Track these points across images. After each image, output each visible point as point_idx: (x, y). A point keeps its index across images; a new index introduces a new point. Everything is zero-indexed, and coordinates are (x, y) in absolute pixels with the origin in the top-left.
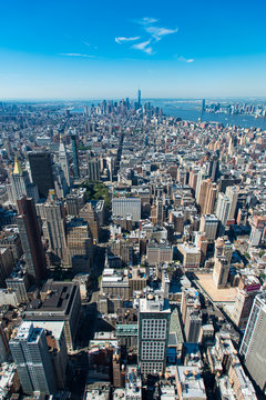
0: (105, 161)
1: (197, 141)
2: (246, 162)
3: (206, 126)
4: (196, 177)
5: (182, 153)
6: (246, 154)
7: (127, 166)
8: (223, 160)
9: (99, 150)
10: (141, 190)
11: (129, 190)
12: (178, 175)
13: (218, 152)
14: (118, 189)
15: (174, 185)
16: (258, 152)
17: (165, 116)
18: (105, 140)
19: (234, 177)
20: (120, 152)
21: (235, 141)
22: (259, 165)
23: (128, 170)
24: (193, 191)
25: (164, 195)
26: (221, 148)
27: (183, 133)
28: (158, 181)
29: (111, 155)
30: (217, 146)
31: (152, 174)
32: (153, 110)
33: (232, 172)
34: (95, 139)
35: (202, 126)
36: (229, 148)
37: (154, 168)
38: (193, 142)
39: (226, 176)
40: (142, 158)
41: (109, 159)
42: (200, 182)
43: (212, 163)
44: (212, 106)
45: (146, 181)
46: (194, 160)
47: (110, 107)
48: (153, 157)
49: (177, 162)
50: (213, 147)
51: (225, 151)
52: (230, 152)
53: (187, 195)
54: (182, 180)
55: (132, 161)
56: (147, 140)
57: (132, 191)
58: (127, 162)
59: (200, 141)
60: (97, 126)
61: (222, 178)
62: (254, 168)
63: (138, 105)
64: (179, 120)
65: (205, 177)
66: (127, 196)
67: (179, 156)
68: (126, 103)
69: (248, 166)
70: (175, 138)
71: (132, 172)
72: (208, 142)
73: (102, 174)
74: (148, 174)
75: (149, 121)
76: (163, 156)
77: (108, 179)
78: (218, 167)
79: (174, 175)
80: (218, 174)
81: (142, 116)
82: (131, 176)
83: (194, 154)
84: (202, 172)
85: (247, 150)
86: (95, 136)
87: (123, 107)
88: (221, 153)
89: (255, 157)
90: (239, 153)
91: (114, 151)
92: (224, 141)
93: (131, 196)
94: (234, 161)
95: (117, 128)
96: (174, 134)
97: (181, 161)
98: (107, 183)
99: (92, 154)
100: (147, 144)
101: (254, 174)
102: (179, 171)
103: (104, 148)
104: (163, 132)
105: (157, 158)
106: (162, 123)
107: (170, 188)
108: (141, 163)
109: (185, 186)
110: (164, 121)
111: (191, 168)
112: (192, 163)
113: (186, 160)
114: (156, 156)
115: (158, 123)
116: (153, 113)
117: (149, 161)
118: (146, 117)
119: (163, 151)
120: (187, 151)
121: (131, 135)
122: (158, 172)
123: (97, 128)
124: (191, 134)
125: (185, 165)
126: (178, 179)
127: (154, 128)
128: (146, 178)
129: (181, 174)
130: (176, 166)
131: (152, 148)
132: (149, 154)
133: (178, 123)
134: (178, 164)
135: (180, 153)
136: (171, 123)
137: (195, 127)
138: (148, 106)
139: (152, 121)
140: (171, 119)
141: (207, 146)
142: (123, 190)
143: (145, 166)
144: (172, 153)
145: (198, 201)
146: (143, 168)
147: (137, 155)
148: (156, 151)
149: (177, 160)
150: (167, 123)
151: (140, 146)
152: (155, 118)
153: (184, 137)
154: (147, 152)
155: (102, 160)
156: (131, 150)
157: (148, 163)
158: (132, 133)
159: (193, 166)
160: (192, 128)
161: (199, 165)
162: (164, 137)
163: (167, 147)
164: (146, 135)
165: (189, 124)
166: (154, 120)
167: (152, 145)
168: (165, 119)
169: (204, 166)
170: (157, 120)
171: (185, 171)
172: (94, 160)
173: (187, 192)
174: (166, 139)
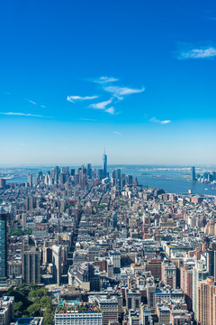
0: (49, 252)
1: (189, 222)
3: (200, 200)
4: (190, 276)
5: (168, 239)
7: (84, 258)
9: (44, 235)
10: (104, 299)
11: (85, 298)
12: (164, 273)
14: (66, 298)
15: (158, 290)
17: (141, 187)
18: (53, 219)
20: (74, 237)
23: (84, 266)
24: (188, 300)
25: (142, 307)
27: (167, 210)
28: (133, 282)
29: (61, 242)
31: (123, 271)
32: (124, 179)
34: (39, 219)
35: (195, 200)
37: (126, 262)
38: (184, 223)
40: (108, 246)
41: (56, 249)
42: (197, 284)
44: (206, 175)
45: (113, 283)
46: (186, 249)
47: (65, 175)
48: (125, 244)
49: (161, 252)
53: (178, 307)
54: (169, 281)
55: (92, 253)
56: (116, 220)
57: (90, 301)
58: (85, 252)
59: (194, 221)
60: (44, 200)
63: (103, 173)
64: (159, 193)
65: (203, 276)
66: (81, 310)
67: (164, 244)
68: (87, 171)
70: (157, 217)
71: (91, 269)
72: (205, 222)
73: (44, 272)
74: (117, 271)
75: (118, 194)
76: (139, 243)
77: (53, 281)
79: (157, 273)
81: (109, 187)
82: (89, 276)
83: (186, 239)
84: (197, 268)
86: (39, 214)
87: (82, 176)
91: (66, 236)
93: (87, 309)
95: (73, 203)
96: (155, 211)
97: (167, 250)
98: (50, 287)
99: (31, 242)
100: (115, 225)
102: (164, 266)
103: (50, 231)
104: (139, 208)
105: (130, 247)
106: (137, 196)
107: (151, 294)
108: (106, 255)
109: (176, 291)
110: (140, 194)
111: (182, 262)
112: (184, 253)
113: (174, 249)
114: (130, 243)
115: (132, 196)
116: (124, 184)
117: (118, 250)
118: (114, 188)
119: (140, 236)
120: (176, 236)
121: (93, 213)
122: (132, 268)
123: (44, 204)
124: (179, 212)
125: (173, 257)
126: (164, 279)
127: (127, 203)
128: (114, 278)
129: (168, 270)
130: (159, 258)
131: (123, 231)
132: (119, 240)
133: (160, 196)
134: (163, 256)
135: (164, 239)
136: (150, 197)
137: (185, 202)
138: (118, 174)
139: (123, 193)
140: (150, 191)
141: (204, 230)
142: (73, 298)
143: (111, 258)
144: (152, 239)
145: (197, 317)
146: (108, 261)
147: (101, 242)
148: (128, 236)
149: (161, 249)
150: (145, 197)
151: (104, 229)
152: (127, 189)
153: (170, 217)
154: (114, 237)
155: (45, 249)
156: (92, 234)
157: (115, 254)
158: (95, 210)
159: (185, 259)
160: (181, 204)
161: (195, 257)
162: (140, 215)
163: (146, 229)
164: (114, 213)
165: (176, 198)
166: (127, 193)
167: (123, 227)
168: (141, 191)
169: (203, 258)
170: (130, 193)
171: (173, 267)
172: (32, 250)
173: (177, 301)
174: (143, 218)
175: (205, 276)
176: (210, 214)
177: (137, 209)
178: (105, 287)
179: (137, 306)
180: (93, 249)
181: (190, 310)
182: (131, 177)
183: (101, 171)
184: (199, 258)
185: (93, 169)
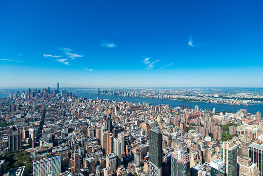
0: (27, 133)
1: (98, 110)
2: (125, 119)
3: (102, 101)
4: (100, 131)
5: (90, 118)
6: (124, 114)
7: (49, 132)
8: (114, 119)
9: (22, 124)
10: (61, 149)
11: (50, 151)
12: (89, 132)
13: (110, 115)
14: (40, 153)
15: (86, 140)
16: (129, 113)
17: (77, 97)
18: (28, 115)
19: (120, 127)
20: (42, 123)
21: (118, 108)
22: (131, 119)
23: (49, 136)
24: (99, 141)
25: (79, 148)
26: (111, 113)
27: (89, 106)
28: (74, 139)
29: (34, 126)
30: (109, 112)
31: (70, 135)
32: (67, 94)
33: (119, 124)
34: (19, 116)
35: (100, 101)
36: (115, 112)
37: (71, 130)
38: (96, 111)
39: (117, 128)
40: (61, 125)
41: (31, 130)
42: (102, 134)
43: (108, 122)
44: (103, 91)
45: (65, 141)
46: (97, 121)
47: (34, 93)
48: (70, 123)
49: (87, 124)
50: (107, 113)
51: (114, 114)
52: (116, 114)
53: (95, 144)
54: (91, 135)
55: (53, 129)
56: (65, 112)
57: (53, 151)
58: (49, 129)
59: (100, 110)
60: (21, 106)
61: (114, 129)
62: (129, 121)
63: (57, 91)
64: (85, 99)
65: (105, 130)
66: (48, 157)
67: (88, 120)
68: (48, 90)
69: (126, 120)
70: (84, 109)
71: (53, 136)
72: (104, 110)
73: (24, 143)
74: (66, 135)
75: (65, 101)
76: (77, 121)
77: (30, 146)
78: (111, 123)
79: (85, 132)
80: (112, 127)
81: (60, 98)
82: (53, 141)
83: (97, 117)
84: (103, 128)
85: (124, 112)
86: (19, 114)
87: (45, 93)
88: (112, 115)
89: (128, 115)
90: (121, 114)
91: (37, 123)
92: (112, 108)
93: (53, 155)
94: (119, 119)
95: (40, 107)
96: (84, 107)
97: (89, 123)
98: (28, 150)
99: (14, 129)
100: (65, 115)
101: (130, 124)
102: (89, 129)
103: (27, 121)
104: (76, 106)
105: (72, 124)
106: (75, 101)
107: (83, 142)
108: (61, 129)
109: (94, 138)
110: (76, 100)
111: (96, 127)
112: (96, 123)
113: (92, 122)
114: (72, 122)
115: (72, 101)
116: (68, 96)
117: (67, 126)
118: (63, 98)
119: (77, 118)
120: (93, 116)
121: (52, 110)
122: (74, 132)
123: (21, 108)
124: (94, 106)
125: (92, 125)
126: (89, 134)
127: (70, 104)
128: (65, 138)
129: (90, 131)
130: (86, 126)
131: (69, 117)
132: (67, 122)
133: (85, 101)
134: (88, 125)
135: (88, 118)
136: (81, 101)
137: (96, 102)
138: (65, 92)
139: (68, 100)
140: (81, 99)
141: (104, 113)
142: (44, 152)
143: (64, 130)
144: (83, 119)
145: (103, 147)
146: (62, 132)
147: (57, 123)
148: (71, 119)
149: (87, 123)
150: (79, 101)
151: (59, 117)
152: (70, 98)
153: (90, 109)
154: (64, 120)
155: (24, 131)
156: (52, 120)
157: (66, 128)
158: (53, 109)
159: (97, 125)
160: (94, 103)
161: (101, 124)
162: (77, 109)
163: (80, 115)
164: (64, 109)
165: (92, 101)
167: (69, 115)
168: (77, 99)
169: (104, 124)
170: (71, 100)
171: (93, 129)
172: (16, 133)
173: (95, 142)
174: (78, 111)
175: (106, 130)
176: (106, 107)
178: (61, 143)
179: (77, 148)
180: (53, 127)
181: (100, 144)
182: (71, 93)
183: (55, 91)
184: (102, 124)
185: (51, 90)
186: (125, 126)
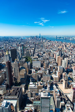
0: (31, 51)
1: (56, 46)
2: (69, 51)
3: (58, 42)
4: (56, 55)
7: (37, 52)
8: (63, 51)
9: (29, 48)
10: (41, 59)
11: (37, 59)
12: (51, 55)
14: (34, 59)
16: (72, 49)
17: (47, 40)
18: (31, 46)
20: (35, 49)
21: (66, 46)
23: (37, 54)
24: (55, 59)
25: (47, 60)
26: (62, 48)
27: (52, 44)
28: (45, 56)
29: (33, 49)
31: (44, 54)
32: (43, 38)
33: (66, 54)
34: (28, 45)
35: (57, 42)
37: (44, 53)
38: (54, 46)
39: (64, 55)
40: (41, 50)
41: (32, 51)
42: (57, 57)
43: (60, 52)
44: (59, 37)
45: (42, 56)
46: (55, 51)
47: (32, 38)
48: (44, 50)
49: (50, 51)
50: (59, 48)
52: (65, 49)
53: (54, 60)
54: (52, 56)
56: (42, 46)
57: (38, 59)
58: (37, 51)
60: (29, 42)
62: (72, 53)
63: (40, 37)
66: (37, 61)
67: (51, 50)
68: (37, 37)
70: (50, 45)
71: (38, 54)
72: (58, 46)
73: (30, 54)
74: (43, 54)
75: (42, 41)
76: (47, 50)
78: (62, 53)
80: (62, 55)
83: (55, 49)
84: (57, 54)
85: (69, 48)
87: (36, 38)
89: (72, 50)
90: (67, 49)
92: (63, 46)
94: (66, 51)
95: (34, 43)
96: (49, 44)
97: (51, 51)
98: (31, 57)
99: (27, 49)
100: (42, 47)
101: (72, 55)
102: (51, 54)
103: (31, 48)
107: (49, 58)
108: (41, 52)
109: (53, 58)
113: (53, 51)
119: (47, 49)
120: (53, 48)
122: (45, 54)
126: (51, 56)
127: (44, 43)
131: (44, 48)
133: (50, 41)
136: (48, 42)
138: (42, 37)
142: (36, 59)
144: (49, 49)
151: (40, 47)
155: (30, 51)
156: (38, 48)
158: (38, 44)
160: (54, 43)
161: (57, 52)
163: (48, 47)
164: (42, 44)
166: (44, 41)
171: (53, 54)
172: (28, 51)
173: (53, 59)
174: (47, 45)
175: (59, 55)
177: (46, 44)
181: (56, 61)
182: (45, 38)
186: (69, 55)
